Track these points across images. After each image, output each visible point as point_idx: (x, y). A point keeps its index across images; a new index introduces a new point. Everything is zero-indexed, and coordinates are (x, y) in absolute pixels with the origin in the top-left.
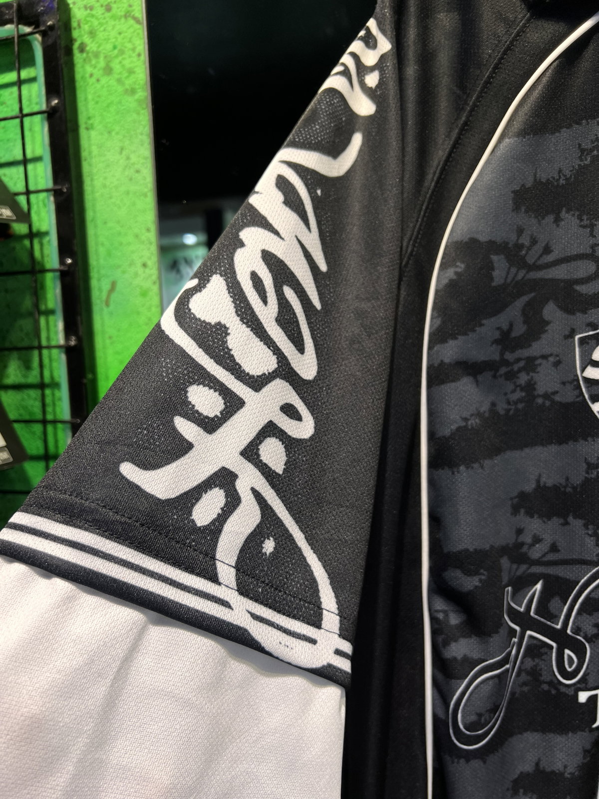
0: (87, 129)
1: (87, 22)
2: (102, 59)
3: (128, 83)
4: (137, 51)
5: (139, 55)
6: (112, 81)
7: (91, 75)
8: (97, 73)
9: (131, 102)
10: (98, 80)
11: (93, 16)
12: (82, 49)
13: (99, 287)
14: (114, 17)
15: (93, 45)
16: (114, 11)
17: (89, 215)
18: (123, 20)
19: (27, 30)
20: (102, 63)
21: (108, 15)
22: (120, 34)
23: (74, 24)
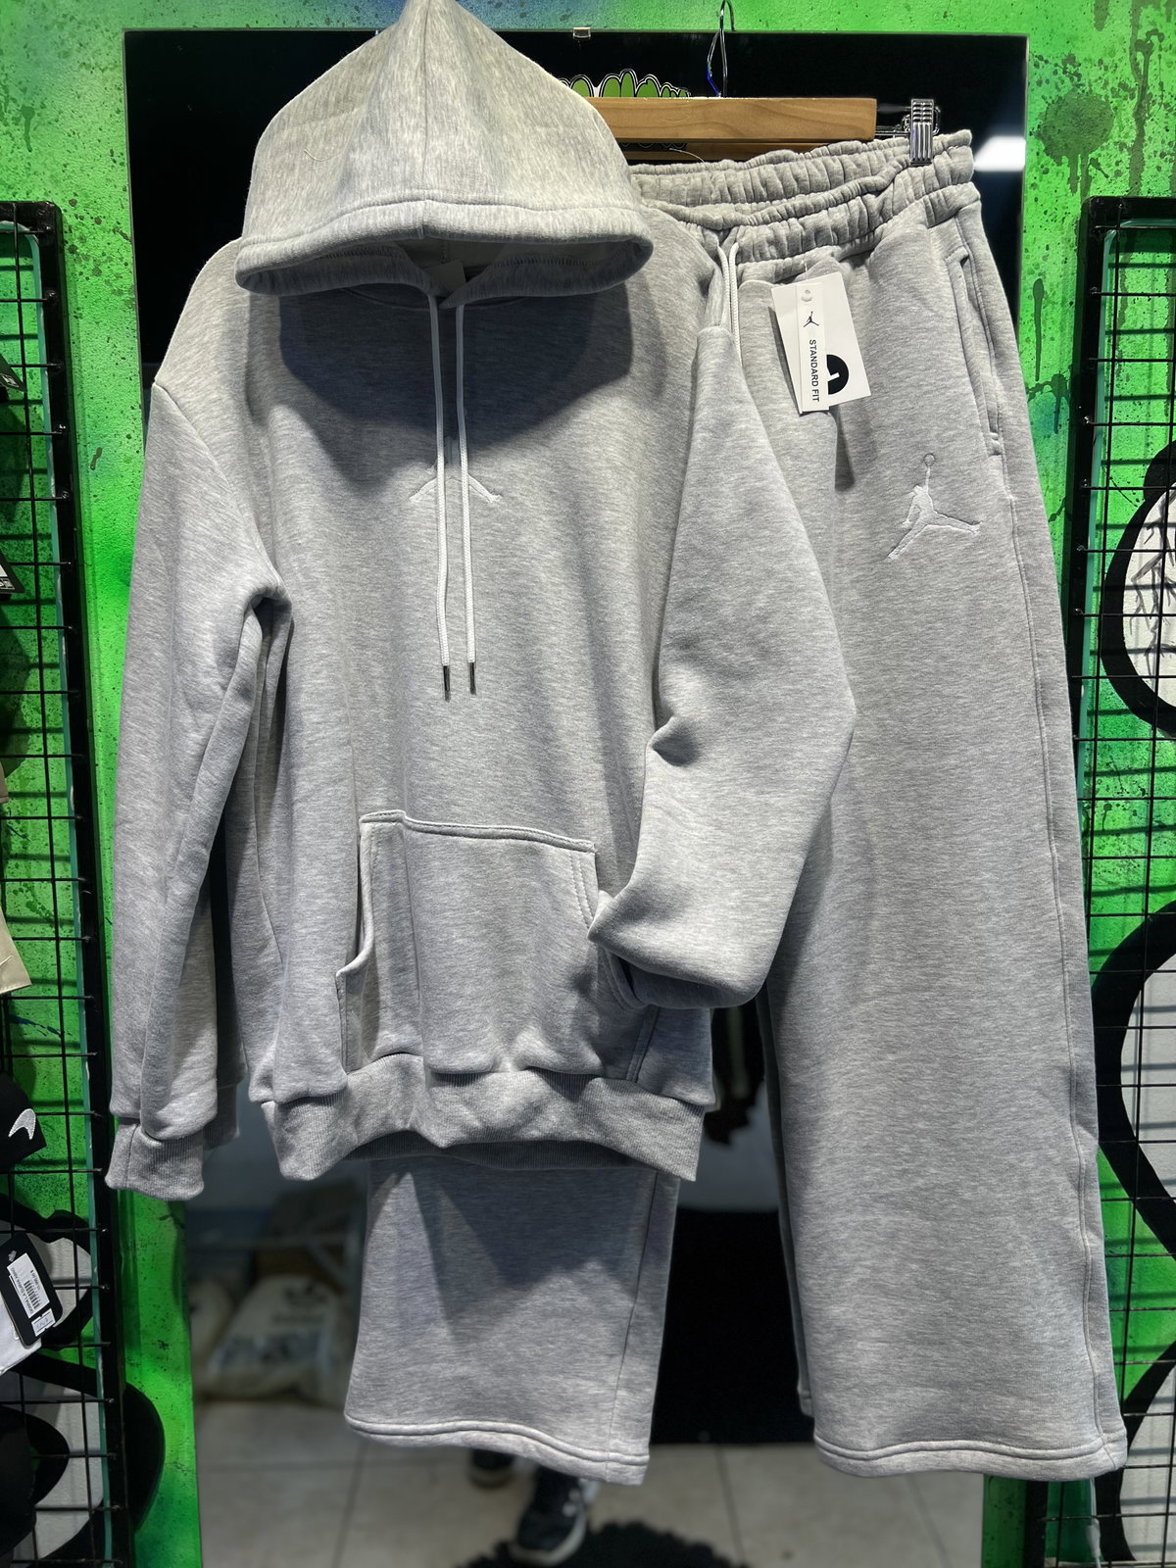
0: (76, 317)
1: (78, 229)
2: (91, 261)
3: (116, 285)
4: (124, 261)
6: (100, 281)
7: (81, 274)
8: (87, 273)
9: (119, 301)
10: (87, 279)
11: (83, 225)
12: (73, 250)
13: (85, 452)
14: (103, 230)
15: (83, 249)
16: (104, 224)
17: (77, 390)
18: (112, 233)
19: (26, 229)
20: (91, 266)
21: (96, 226)
22: (109, 244)
23: (66, 229)
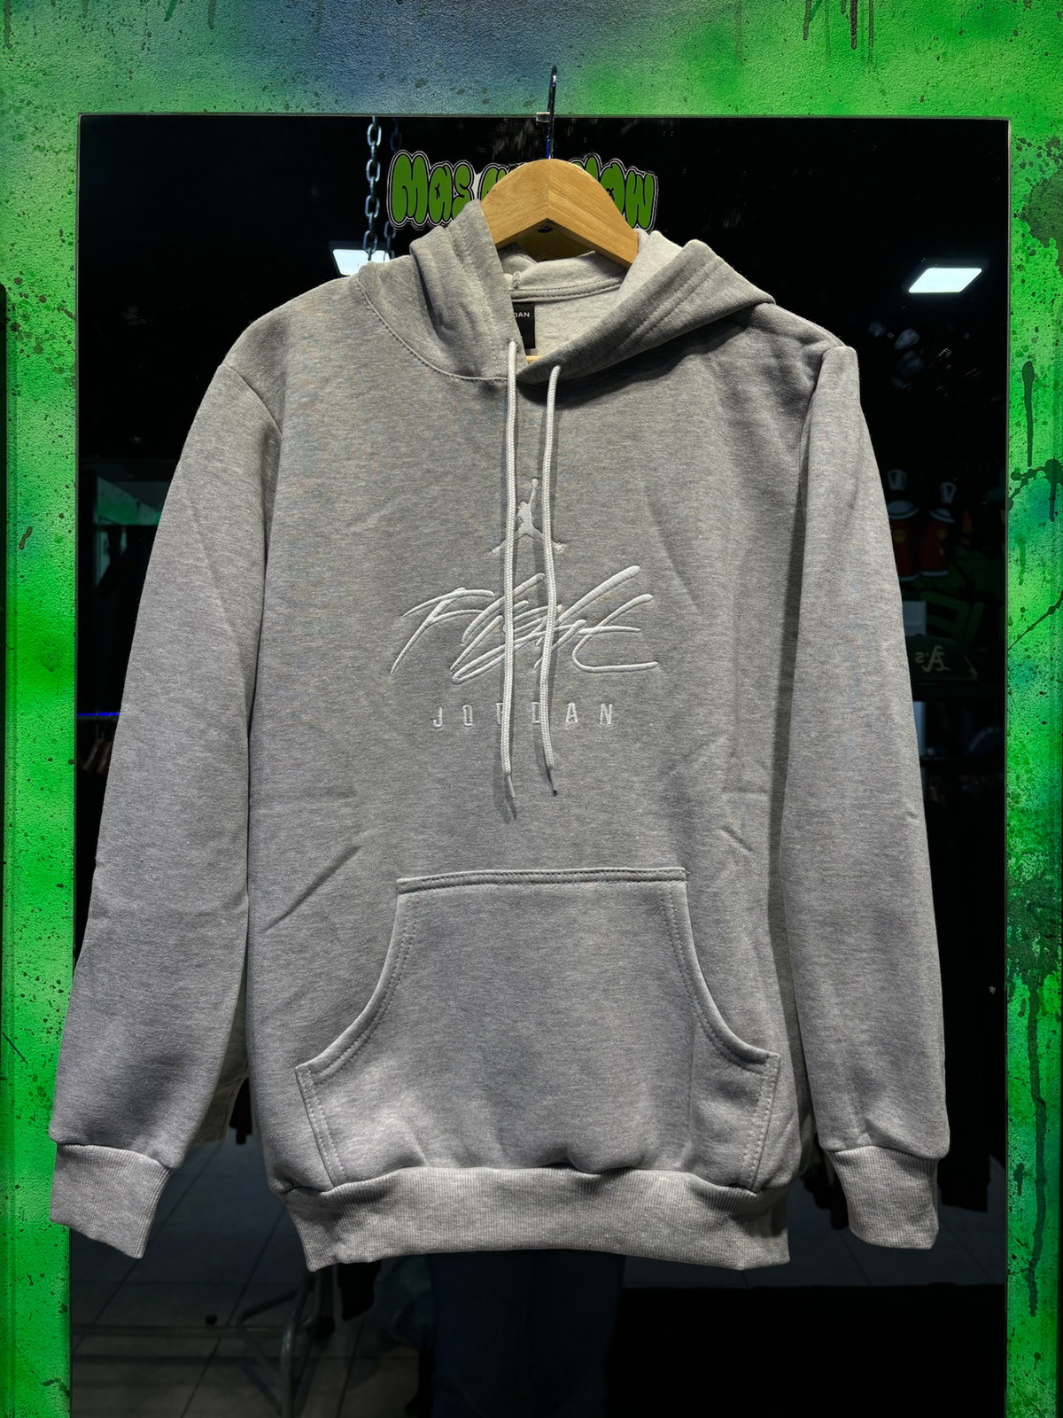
0: (14, 395)
1: (22, 307)
2: (33, 340)
4: (67, 339)
5: (69, 342)
6: (42, 359)
7: (22, 351)
8: (28, 350)
9: (60, 379)
10: (28, 356)
11: (27, 303)
12: (15, 327)
13: (14, 531)
14: (48, 308)
15: (25, 327)
16: (48, 303)
18: (56, 311)
20: (33, 343)
21: (41, 304)
22: (52, 322)
23: (9, 306)
